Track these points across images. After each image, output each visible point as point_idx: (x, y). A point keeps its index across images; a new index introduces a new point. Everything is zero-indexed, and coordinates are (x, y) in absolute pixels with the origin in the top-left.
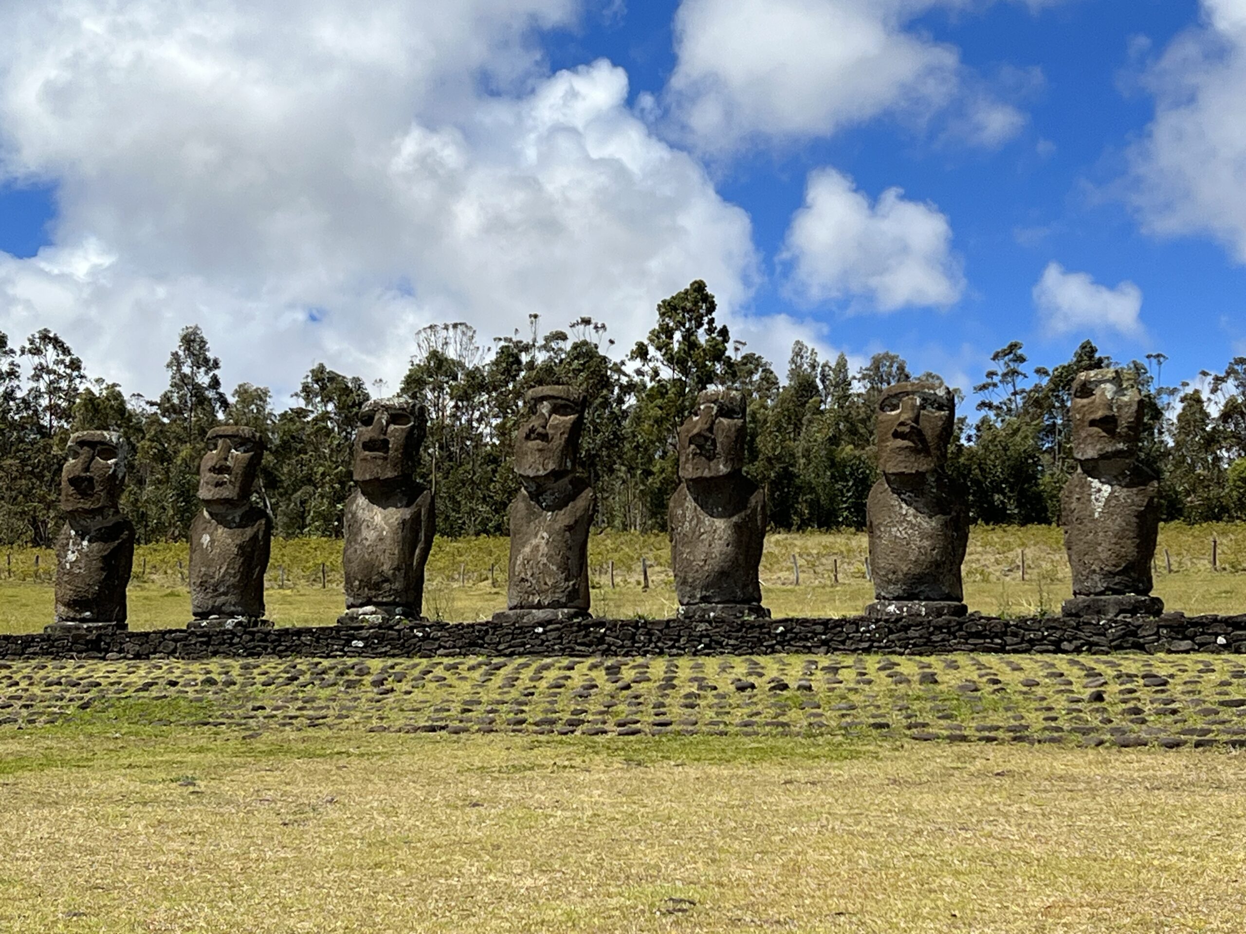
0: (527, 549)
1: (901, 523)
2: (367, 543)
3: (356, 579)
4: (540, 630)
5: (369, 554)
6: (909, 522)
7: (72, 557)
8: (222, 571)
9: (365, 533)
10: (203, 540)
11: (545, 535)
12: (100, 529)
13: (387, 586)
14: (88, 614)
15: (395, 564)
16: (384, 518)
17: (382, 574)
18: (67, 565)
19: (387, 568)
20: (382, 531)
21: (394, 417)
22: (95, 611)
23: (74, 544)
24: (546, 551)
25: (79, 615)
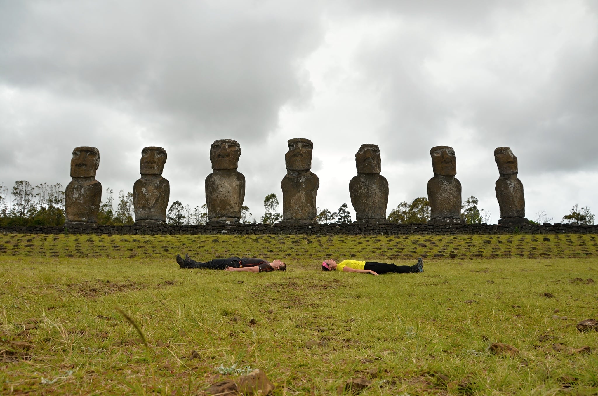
0: (296, 197)
1: (446, 192)
2: (222, 193)
3: (218, 207)
4: (310, 227)
5: (225, 197)
6: (448, 192)
7: (76, 196)
8: (153, 203)
9: (220, 189)
10: (142, 190)
11: (303, 192)
12: (89, 185)
13: (232, 210)
14: (84, 219)
15: (235, 202)
16: (229, 184)
17: (230, 205)
18: (74, 199)
19: (232, 203)
20: (229, 189)
21: (230, 146)
22: (87, 218)
23: (77, 191)
24: (305, 198)
25: (80, 219)
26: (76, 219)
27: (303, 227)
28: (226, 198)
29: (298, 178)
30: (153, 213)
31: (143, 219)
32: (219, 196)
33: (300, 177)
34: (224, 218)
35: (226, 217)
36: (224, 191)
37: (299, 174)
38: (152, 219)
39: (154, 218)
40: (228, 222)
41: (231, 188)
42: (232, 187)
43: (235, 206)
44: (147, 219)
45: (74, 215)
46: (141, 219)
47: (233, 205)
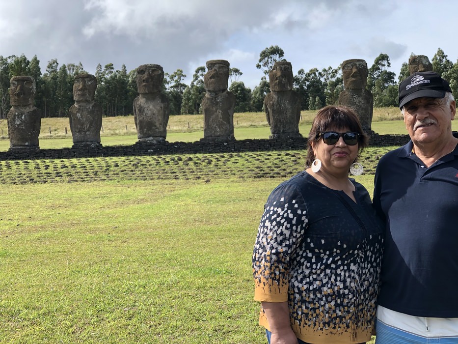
13: (157, 130)
14: (27, 144)
15: (160, 123)
16: (154, 106)
17: (155, 126)
18: (16, 126)
19: (157, 124)
20: (154, 110)
21: (153, 71)
22: (30, 142)
23: (18, 118)
24: (221, 117)
25: (23, 144)
26: (20, 144)
27: (220, 144)
28: (152, 120)
29: (215, 98)
30: (88, 136)
31: (80, 142)
32: (145, 119)
33: (217, 97)
34: (151, 138)
35: (153, 137)
36: (149, 113)
37: (216, 94)
38: (88, 141)
39: (89, 140)
40: (155, 142)
41: (155, 110)
42: (157, 109)
43: (160, 126)
44: (83, 142)
45: (18, 140)
46: (78, 142)
47: (158, 125)
